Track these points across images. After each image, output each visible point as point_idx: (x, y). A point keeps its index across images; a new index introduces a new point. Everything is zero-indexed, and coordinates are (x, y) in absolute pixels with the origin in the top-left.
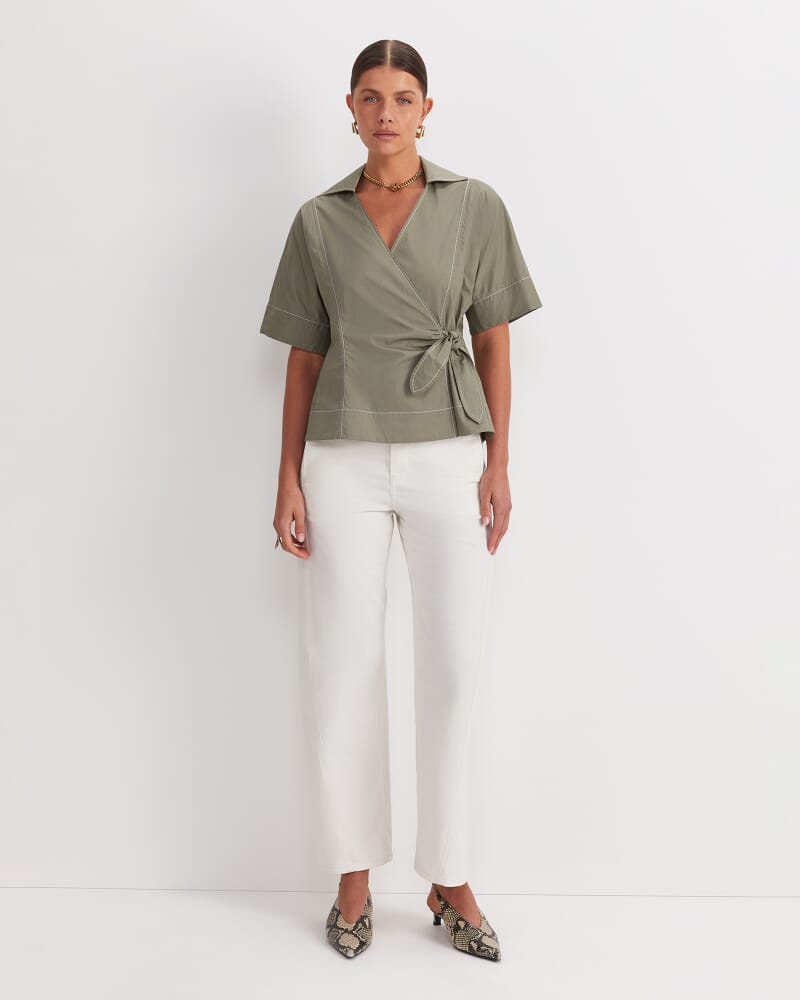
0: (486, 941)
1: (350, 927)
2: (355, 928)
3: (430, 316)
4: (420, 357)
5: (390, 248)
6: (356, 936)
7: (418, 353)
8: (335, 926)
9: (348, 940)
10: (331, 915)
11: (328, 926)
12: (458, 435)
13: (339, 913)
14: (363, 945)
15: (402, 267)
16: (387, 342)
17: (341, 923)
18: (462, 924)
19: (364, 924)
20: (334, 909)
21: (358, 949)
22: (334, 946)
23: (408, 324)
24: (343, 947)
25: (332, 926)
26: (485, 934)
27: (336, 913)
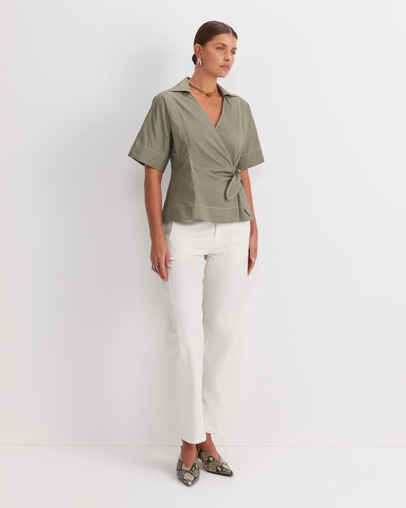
0: (224, 466)
1: (189, 469)
2: (191, 469)
3: (230, 161)
4: (230, 181)
5: (215, 127)
6: (192, 474)
7: (229, 179)
8: (181, 469)
9: (187, 476)
10: (178, 463)
11: (177, 470)
12: (240, 221)
13: (182, 462)
14: (196, 479)
15: (221, 136)
16: (215, 173)
17: (184, 468)
18: (211, 459)
19: (196, 468)
20: (179, 460)
21: (194, 480)
22: (180, 480)
23: (224, 165)
24: (186, 480)
25: (180, 470)
26: (223, 463)
27: (181, 462)
